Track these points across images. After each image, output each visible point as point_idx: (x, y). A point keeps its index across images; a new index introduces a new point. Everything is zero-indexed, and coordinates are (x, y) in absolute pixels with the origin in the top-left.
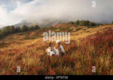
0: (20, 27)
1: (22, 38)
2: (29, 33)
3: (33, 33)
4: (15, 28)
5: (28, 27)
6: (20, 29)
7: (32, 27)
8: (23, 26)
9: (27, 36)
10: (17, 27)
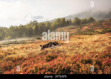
0: (71, 19)
1: (73, 32)
2: (81, 27)
3: (87, 27)
4: (66, 20)
5: (81, 20)
6: (71, 21)
7: (86, 19)
8: (75, 18)
9: (79, 30)
10: (69, 20)
